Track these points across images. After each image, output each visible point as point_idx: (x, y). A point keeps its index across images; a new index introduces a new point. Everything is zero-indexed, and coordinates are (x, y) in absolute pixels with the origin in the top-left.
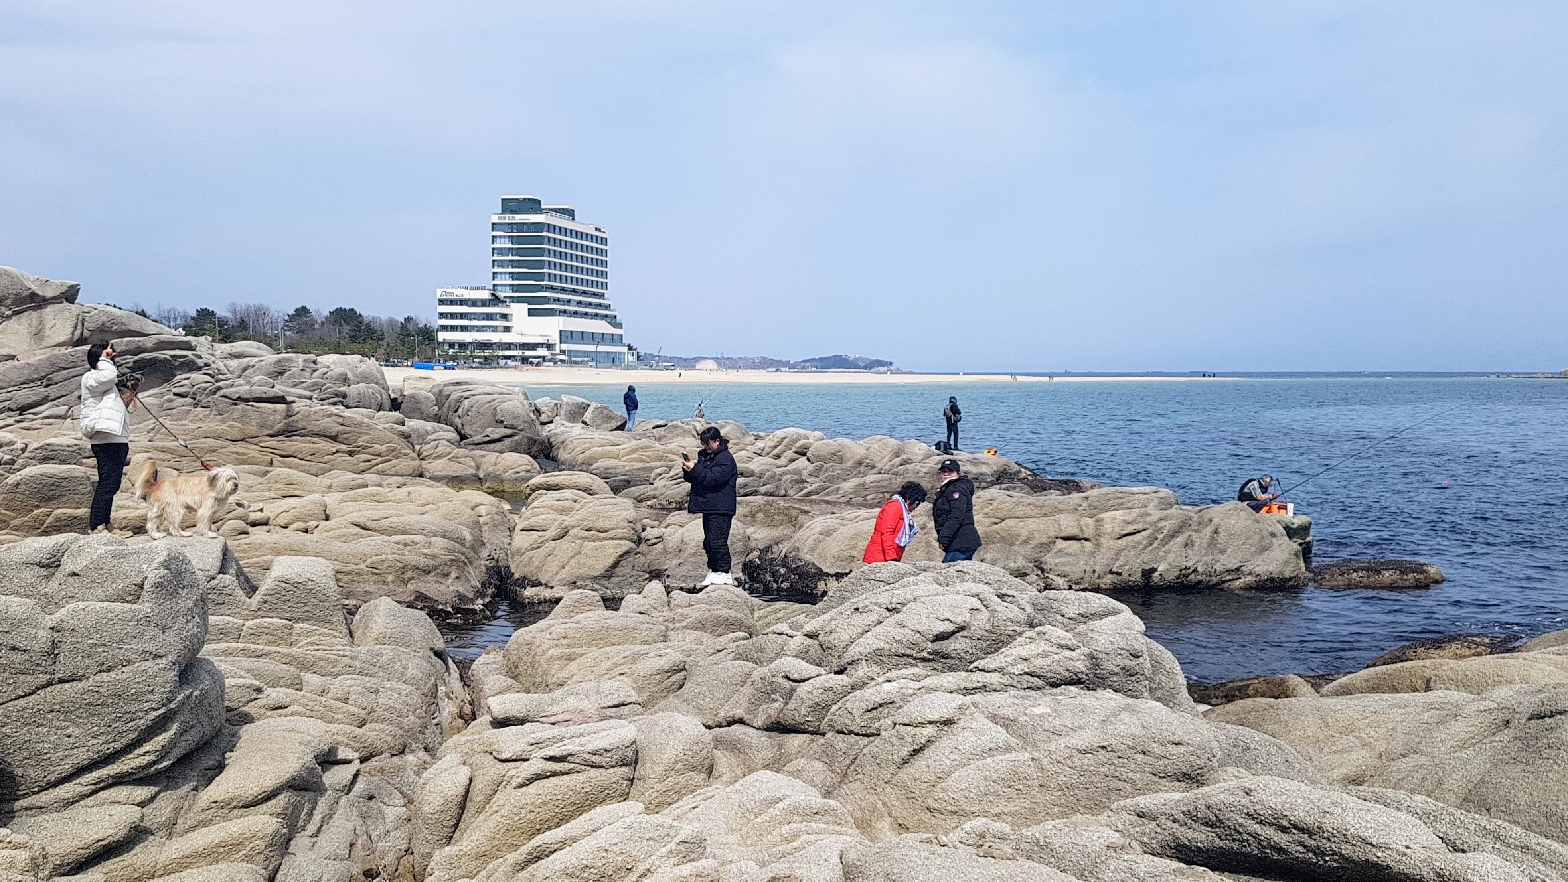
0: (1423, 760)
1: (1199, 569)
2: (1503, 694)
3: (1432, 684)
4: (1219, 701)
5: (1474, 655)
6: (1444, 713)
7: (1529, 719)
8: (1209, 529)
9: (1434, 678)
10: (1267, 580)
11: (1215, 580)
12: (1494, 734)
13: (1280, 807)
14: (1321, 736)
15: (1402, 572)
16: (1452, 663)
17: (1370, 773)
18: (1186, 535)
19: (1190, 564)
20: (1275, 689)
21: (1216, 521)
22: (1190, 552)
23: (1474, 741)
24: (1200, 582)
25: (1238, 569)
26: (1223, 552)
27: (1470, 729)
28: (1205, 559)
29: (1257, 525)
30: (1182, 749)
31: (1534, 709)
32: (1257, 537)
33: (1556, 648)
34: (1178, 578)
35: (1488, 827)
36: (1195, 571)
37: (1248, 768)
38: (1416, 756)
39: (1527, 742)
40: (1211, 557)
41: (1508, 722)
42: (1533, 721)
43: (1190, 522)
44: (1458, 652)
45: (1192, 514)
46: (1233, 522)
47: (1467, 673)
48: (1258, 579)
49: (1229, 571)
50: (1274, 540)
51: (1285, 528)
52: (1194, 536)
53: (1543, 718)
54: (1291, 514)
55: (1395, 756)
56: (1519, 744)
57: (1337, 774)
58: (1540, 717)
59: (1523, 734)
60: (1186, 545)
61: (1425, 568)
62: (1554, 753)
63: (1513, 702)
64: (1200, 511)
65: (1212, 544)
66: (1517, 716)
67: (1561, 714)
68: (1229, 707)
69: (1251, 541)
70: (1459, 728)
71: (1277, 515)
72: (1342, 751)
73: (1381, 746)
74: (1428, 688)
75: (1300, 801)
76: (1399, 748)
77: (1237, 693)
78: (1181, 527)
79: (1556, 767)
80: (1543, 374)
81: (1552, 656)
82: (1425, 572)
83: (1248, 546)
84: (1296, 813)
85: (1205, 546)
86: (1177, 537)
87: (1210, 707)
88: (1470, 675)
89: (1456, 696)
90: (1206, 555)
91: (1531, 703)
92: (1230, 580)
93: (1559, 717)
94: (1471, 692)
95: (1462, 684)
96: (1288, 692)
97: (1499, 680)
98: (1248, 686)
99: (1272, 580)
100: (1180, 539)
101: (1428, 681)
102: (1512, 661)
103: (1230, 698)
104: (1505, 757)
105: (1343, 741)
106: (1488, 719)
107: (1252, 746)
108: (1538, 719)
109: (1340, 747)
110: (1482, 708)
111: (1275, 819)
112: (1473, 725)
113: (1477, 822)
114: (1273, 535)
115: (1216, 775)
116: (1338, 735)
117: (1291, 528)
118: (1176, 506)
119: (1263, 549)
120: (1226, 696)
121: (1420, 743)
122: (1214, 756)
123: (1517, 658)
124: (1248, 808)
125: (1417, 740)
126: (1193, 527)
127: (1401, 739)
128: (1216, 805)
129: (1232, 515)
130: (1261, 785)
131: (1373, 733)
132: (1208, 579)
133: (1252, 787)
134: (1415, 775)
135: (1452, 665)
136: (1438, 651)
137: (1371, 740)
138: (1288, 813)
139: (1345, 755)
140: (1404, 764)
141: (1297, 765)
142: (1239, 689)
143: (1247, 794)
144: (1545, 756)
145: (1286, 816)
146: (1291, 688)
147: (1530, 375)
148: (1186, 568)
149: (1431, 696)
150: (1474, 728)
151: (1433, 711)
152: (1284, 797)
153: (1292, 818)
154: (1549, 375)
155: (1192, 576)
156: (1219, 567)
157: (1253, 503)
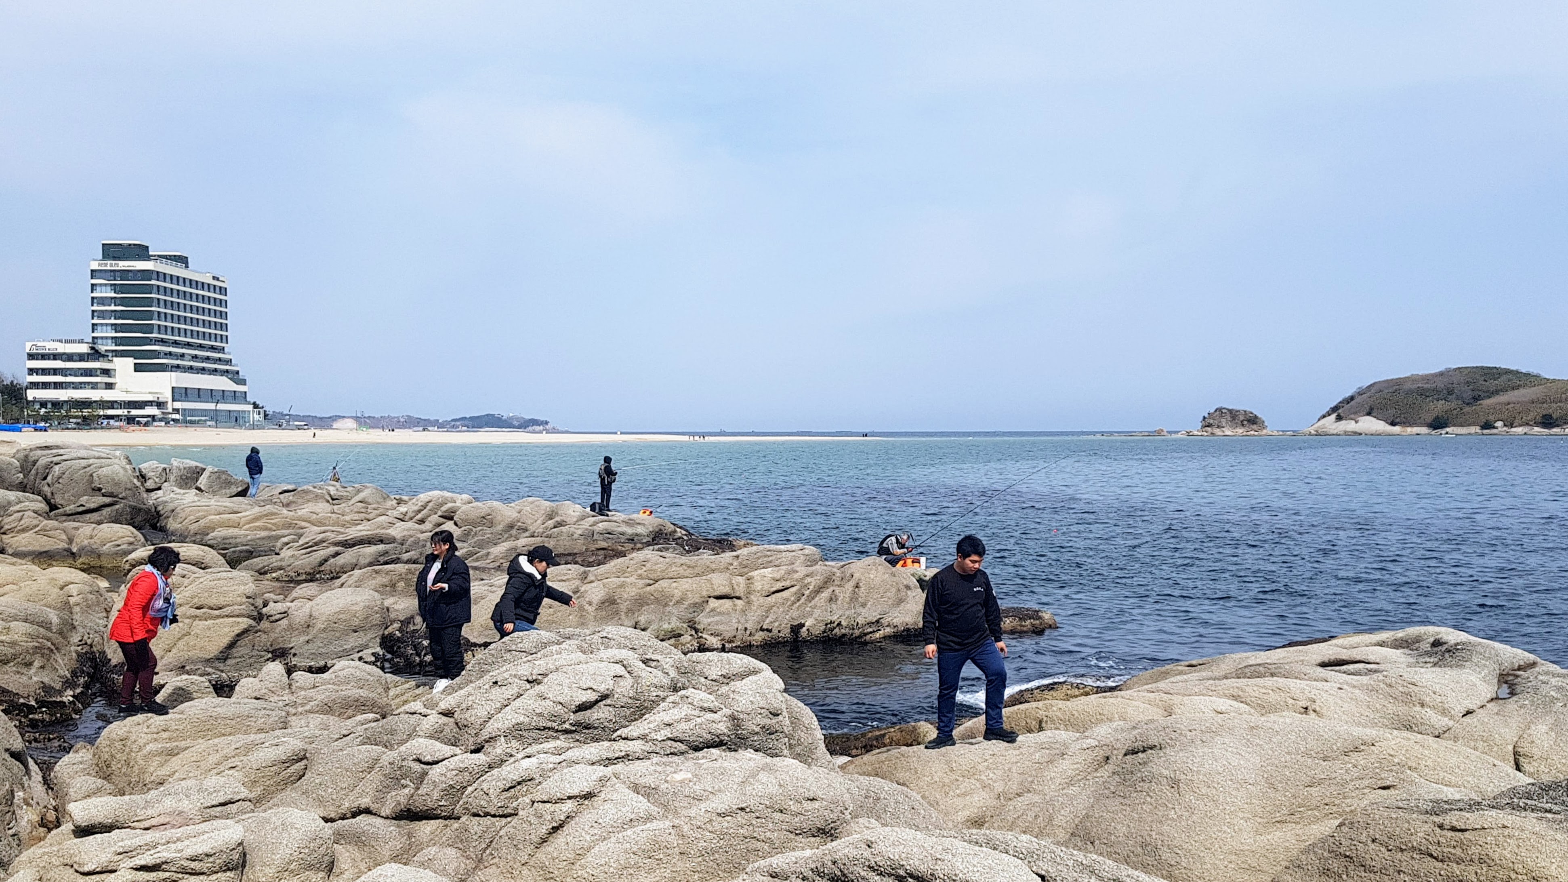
0: (1036, 798)
1: (843, 623)
2: (1103, 732)
3: (1044, 725)
4: (859, 752)
5: (1082, 695)
6: (1053, 752)
7: (1125, 755)
8: (852, 583)
9: (1045, 719)
10: (903, 631)
11: (857, 632)
12: (1096, 770)
13: (897, 857)
14: (947, 781)
15: (1020, 619)
16: (1061, 704)
17: (990, 814)
18: (831, 589)
19: (834, 618)
20: (908, 737)
21: (857, 575)
22: (833, 605)
23: (1079, 777)
24: (844, 635)
25: (878, 621)
26: (864, 605)
27: (1075, 766)
28: (847, 613)
29: (895, 579)
30: (816, 804)
31: (1128, 745)
32: (894, 590)
33: (1150, 686)
34: (824, 632)
35: (1084, 862)
36: (839, 624)
37: (878, 818)
38: (1029, 795)
39: (1124, 776)
40: (853, 611)
41: (1108, 758)
42: (1128, 757)
43: (834, 577)
44: (1069, 692)
45: (835, 570)
46: (872, 576)
47: (1074, 712)
48: (895, 630)
49: (870, 624)
50: (909, 592)
51: (918, 581)
52: (837, 590)
53: (1137, 753)
54: (923, 566)
55: (1011, 796)
56: (1117, 778)
57: (962, 816)
58: (1134, 752)
59: (1120, 769)
60: (831, 600)
61: (1040, 614)
62: (1146, 786)
63: (1112, 739)
64: (842, 567)
65: (854, 598)
66: (1115, 752)
67: (1151, 749)
68: (867, 757)
69: (889, 594)
70: (1066, 766)
71: (911, 568)
72: (965, 795)
73: (999, 787)
74: (1041, 729)
75: (915, 850)
76: (1015, 787)
77: (875, 742)
78: (826, 583)
79: (1148, 799)
80: (1141, 432)
81: (1145, 694)
82: (1040, 618)
83: (886, 599)
84: (911, 862)
85: (848, 600)
86: (822, 592)
87: (850, 758)
88: (1077, 715)
89: (1063, 735)
90: (849, 608)
91: (1126, 741)
92: (871, 633)
93: (1150, 751)
94: (1078, 731)
95: (1070, 723)
96: (920, 740)
97: (1101, 718)
98: (884, 735)
99: (908, 630)
100: (825, 594)
101: (1041, 722)
102: (1111, 700)
103: (868, 748)
104: (1106, 791)
105: (965, 785)
106: (1090, 756)
107: (882, 796)
108: (1133, 754)
109: (964, 790)
110: (1085, 746)
111: (893, 869)
112: (1078, 763)
113: (1075, 858)
114: (908, 587)
115: (848, 827)
116: (961, 779)
117: (924, 581)
118: (820, 563)
119: (900, 601)
120: (865, 747)
121: (1032, 782)
122: (846, 809)
123: (1117, 697)
124: (869, 861)
125: (1030, 779)
126: (836, 583)
127: (1017, 778)
128: (841, 859)
129: (871, 570)
130: (881, 837)
131: (991, 775)
132: (851, 632)
133: (873, 839)
134: (1029, 813)
135: (1060, 706)
136: (1051, 692)
137: (990, 781)
138: (904, 863)
139: (968, 797)
140: (1020, 803)
141: (922, 812)
142: (877, 738)
143: (869, 846)
144: (1139, 789)
145: (903, 865)
146: (922, 735)
147: (1130, 434)
148: (831, 623)
149: (1042, 737)
150: (1079, 766)
151: (1043, 751)
152: (901, 847)
153: (908, 867)
154: (1146, 434)
155: (837, 630)
156: (861, 620)
157: (890, 557)
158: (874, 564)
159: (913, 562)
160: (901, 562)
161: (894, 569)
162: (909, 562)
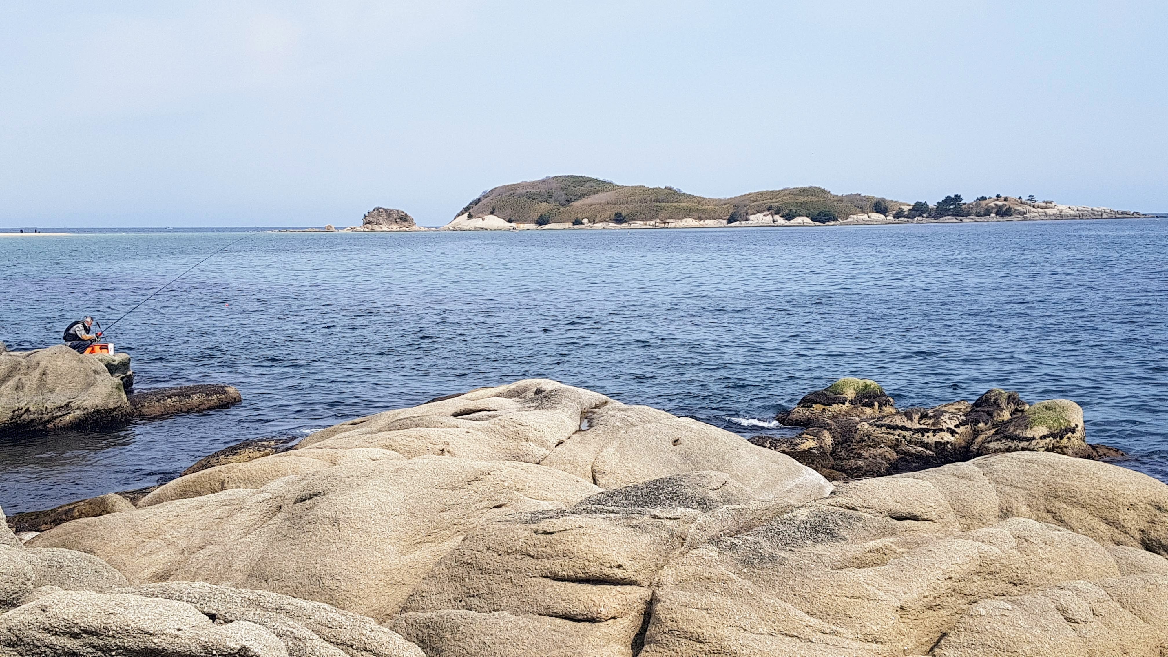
0: (217, 549)
1: (31, 409)
2: (276, 486)
3: (226, 485)
4: (48, 526)
5: (263, 456)
6: (234, 507)
7: (295, 503)
8: (37, 372)
9: (227, 480)
10: (93, 413)
11: (46, 417)
12: (271, 519)
13: (71, 617)
14: (133, 543)
15: (207, 394)
16: (241, 466)
17: (175, 568)
18: (17, 377)
19: (22, 405)
20: (97, 508)
21: (43, 363)
22: (21, 393)
23: (256, 526)
24: (32, 420)
25: (67, 405)
26: (52, 391)
27: (252, 518)
28: (35, 399)
29: (81, 365)
31: (298, 495)
32: (82, 375)
33: (319, 443)
34: (12, 419)
35: (251, 598)
36: (28, 410)
37: (61, 584)
38: (211, 547)
39: (294, 521)
40: (41, 397)
41: (280, 507)
42: (297, 504)
43: (19, 366)
44: (251, 455)
45: (20, 359)
46: (59, 363)
47: (253, 472)
48: (85, 412)
49: (59, 408)
50: (98, 377)
51: (106, 366)
52: (24, 379)
53: (304, 500)
54: (112, 352)
55: (195, 550)
56: (288, 523)
57: (148, 573)
58: (303, 500)
59: (290, 516)
60: (17, 388)
61: (225, 389)
62: (312, 527)
63: (284, 491)
64: (28, 356)
65: (42, 385)
66: (286, 502)
67: (316, 495)
68: (56, 531)
69: (77, 379)
70: (244, 518)
71: (100, 354)
72: (150, 554)
73: (183, 543)
74: (223, 488)
75: (88, 609)
76: (198, 542)
77: (64, 517)
78: (11, 372)
79: (314, 537)
80: (312, 228)
81: (315, 450)
82: (226, 392)
83: (74, 384)
84: (85, 619)
85: (35, 387)
86: (8, 381)
87: (38, 533)
88: (255, 474)
89: (242, 492)
90: (37, 395)
91: (296, 490)
92: (61, 416)
93: (315, 497)
94: (256, 487)
95: (251, 481)
96: (108, 510)
97: (277, 474)
98: (73, 509)
99: (98, 411)
100: (11, 383)
101: (223, 483)
102: (285, 458)
103: (57, 522)
104: (278, 535)
105: (150, 545)
106: (265, 507)
107: (65, 564)
108: (301, 501)
109: (149, 550)
110: (260, 499)
111: (68, 628)
112: (254, 514)
113: (243, 596)
114: (96, 372)
115: (30, 596)
116: (147, 540)
117: (112, 365)
118: (5, 353)
119: (89, 385)
120: (54, 521)
121: (214, 535)
122: (28, 580)
123: (290, 455)
124: (44, 623)
125: (211, 533)
126: (22, 371)
127: (199, 534)
128: (17, 626)
129: (58, 357)
130: (56, 601)
131: (175, 534)
132: (40, 416)
133: (48, 604)
134: (211, 563)
136: (235, 457)
137: (174, 539)
138: (78, 621)
139: (153, 556)
140: (201, 555)
141: (106, 574)
142: (66, 513)
143: (43, 611)
144: (306, 530)
145: (77, 623)
146: (110, 505)
147: (304, 230)
148: (18, 409)
149: (222, 495)
150: (255, 517)
151: (224, 507)
152: (75, 608)
153: (82, 625)
154: (317, 230)
155: (25, 415)
156: (49, 405)
158: (61, 352)
159: (101, 348)
160: (89, 349)
161: (81, 356)
162: (97, 348)
